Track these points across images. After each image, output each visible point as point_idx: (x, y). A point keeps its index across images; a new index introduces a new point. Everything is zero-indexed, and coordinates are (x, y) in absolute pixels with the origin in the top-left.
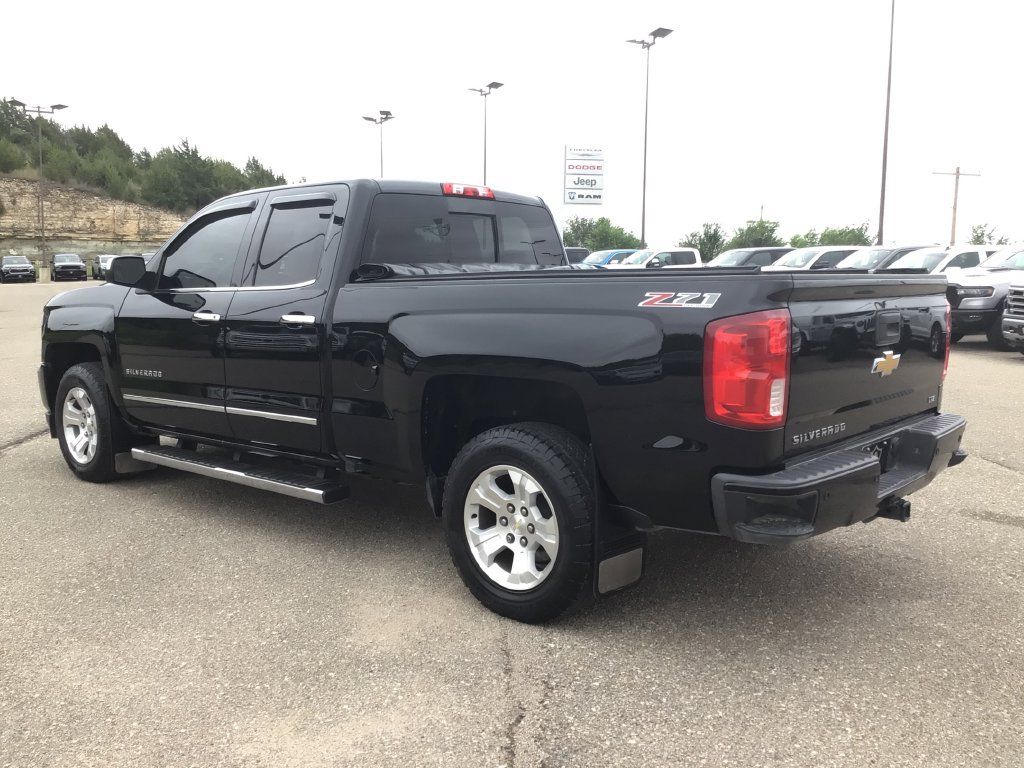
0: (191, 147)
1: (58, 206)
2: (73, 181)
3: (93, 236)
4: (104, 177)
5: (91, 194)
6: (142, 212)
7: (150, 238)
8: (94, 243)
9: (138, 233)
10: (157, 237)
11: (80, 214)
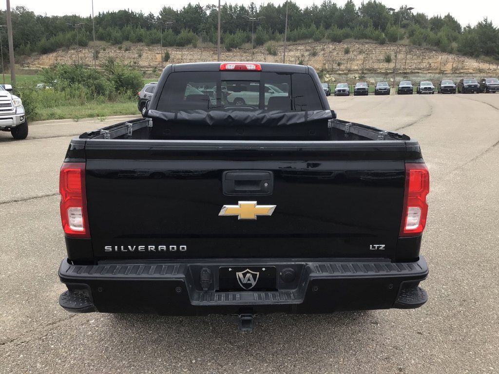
0: (489, 21)
1: (415, 57)
2: (424, 44)
3: (430, 71)
4: (439, 41)
5: (431, 50)
6: (456, 58)
7: (458, 72)
8: (430, 75)
9: (452, 70)
10: (462, 71)
11: (425, 61)
